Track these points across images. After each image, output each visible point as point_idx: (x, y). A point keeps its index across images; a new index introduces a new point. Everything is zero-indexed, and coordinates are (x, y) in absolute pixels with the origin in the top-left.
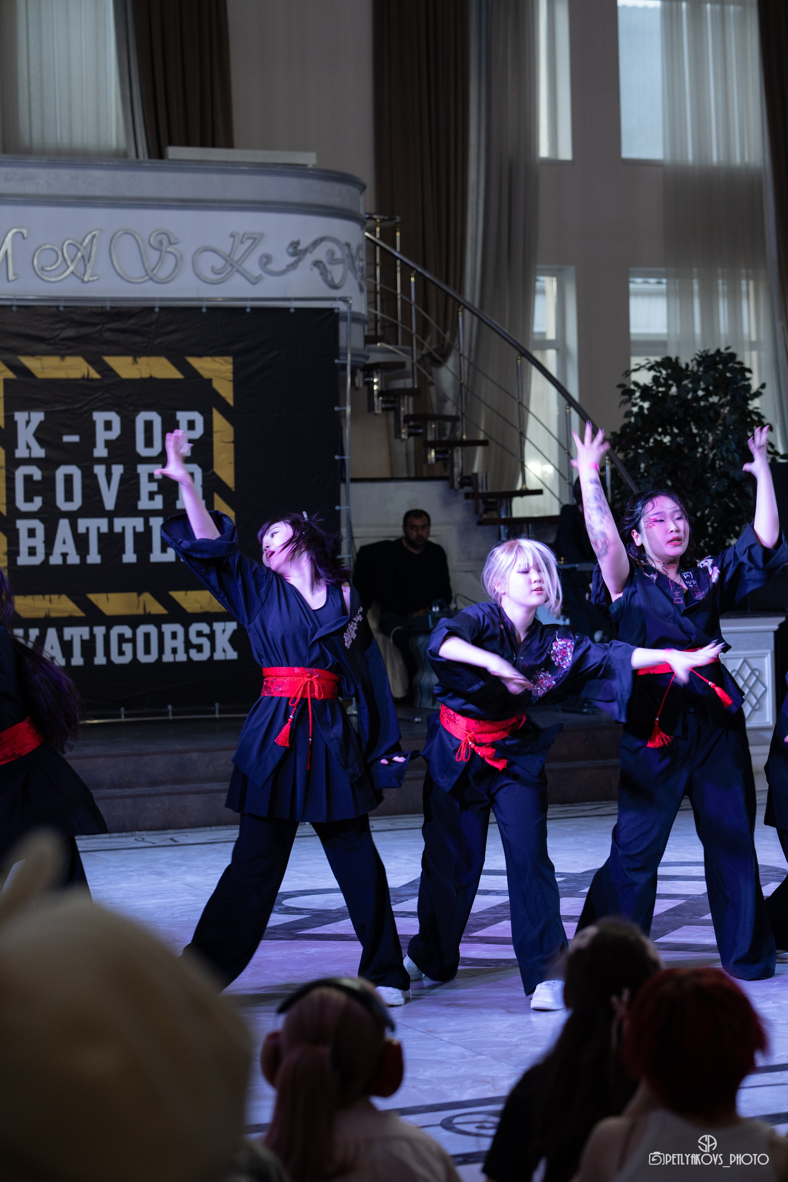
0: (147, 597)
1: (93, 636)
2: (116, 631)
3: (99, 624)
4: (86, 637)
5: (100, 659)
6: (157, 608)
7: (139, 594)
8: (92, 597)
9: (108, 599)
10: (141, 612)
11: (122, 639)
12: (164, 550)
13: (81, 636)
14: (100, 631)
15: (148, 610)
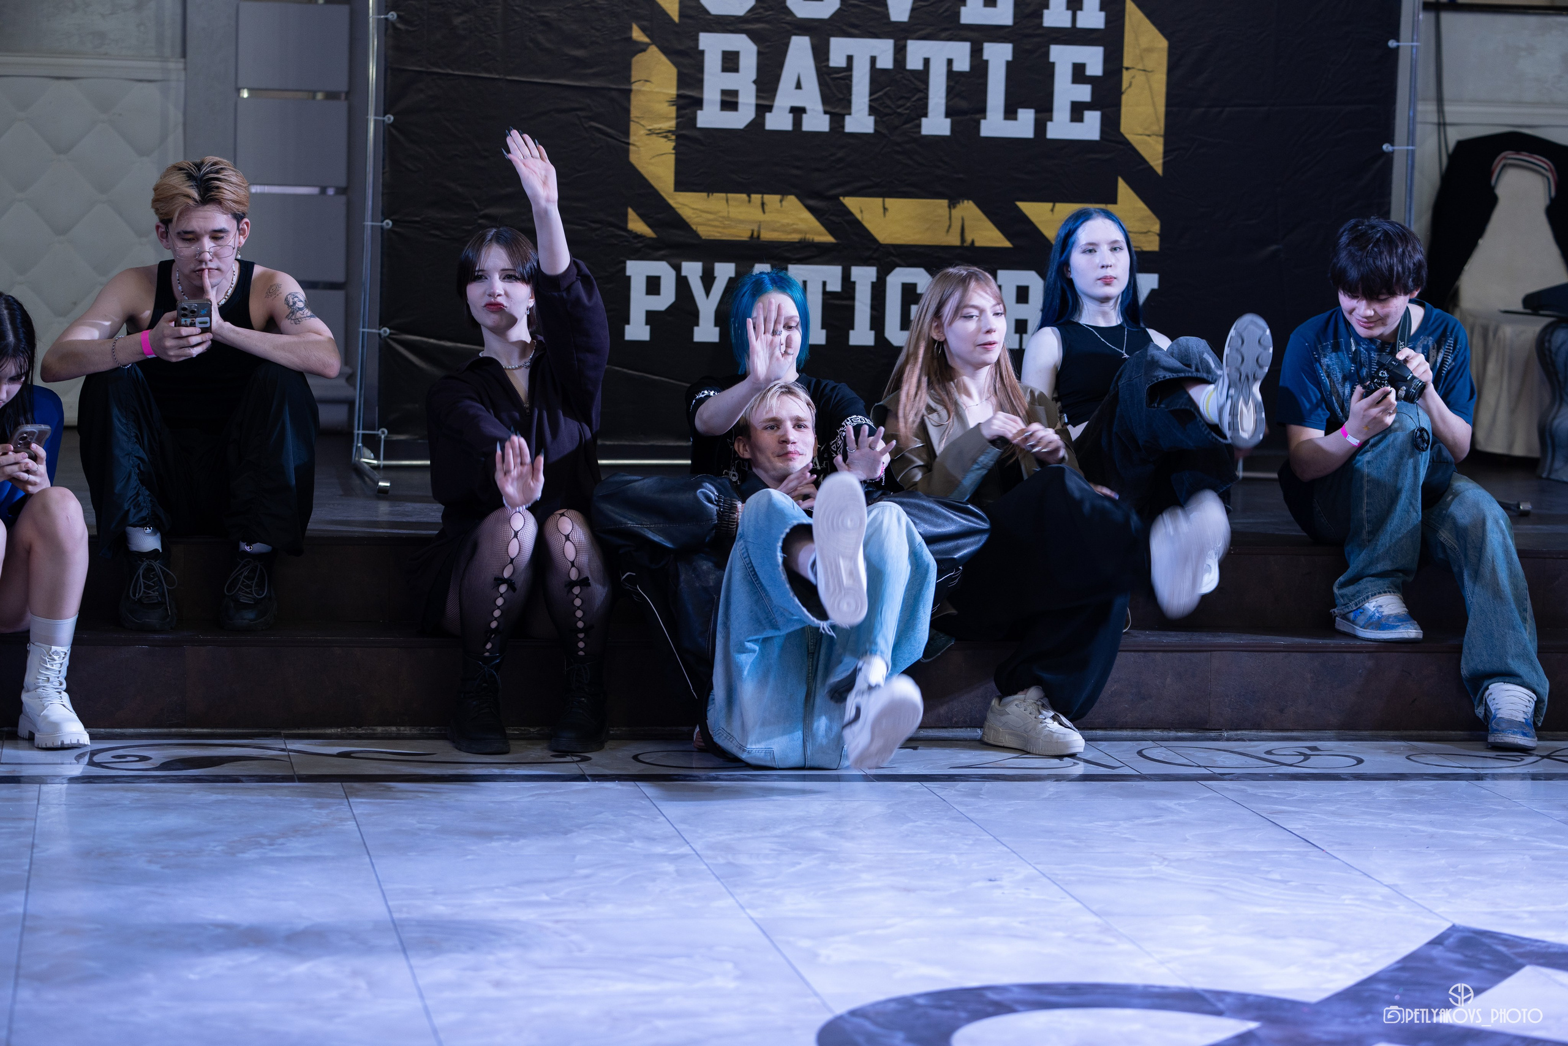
0: (968, 209)
1: (848, 284)
2: (898, 278)
3: (865, 262)
4: (835, 286)
5: (861, 335)
6: (989, 235)
7: (952, 205)
8: (852, 203)
9: (885, 209)
10: (954, 240)
11: (910, 294)
12: (1010, 113)
13: (824, 284)
14: (864, 276)
15: (969, 239)
